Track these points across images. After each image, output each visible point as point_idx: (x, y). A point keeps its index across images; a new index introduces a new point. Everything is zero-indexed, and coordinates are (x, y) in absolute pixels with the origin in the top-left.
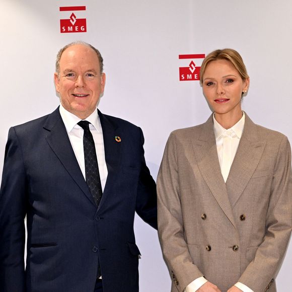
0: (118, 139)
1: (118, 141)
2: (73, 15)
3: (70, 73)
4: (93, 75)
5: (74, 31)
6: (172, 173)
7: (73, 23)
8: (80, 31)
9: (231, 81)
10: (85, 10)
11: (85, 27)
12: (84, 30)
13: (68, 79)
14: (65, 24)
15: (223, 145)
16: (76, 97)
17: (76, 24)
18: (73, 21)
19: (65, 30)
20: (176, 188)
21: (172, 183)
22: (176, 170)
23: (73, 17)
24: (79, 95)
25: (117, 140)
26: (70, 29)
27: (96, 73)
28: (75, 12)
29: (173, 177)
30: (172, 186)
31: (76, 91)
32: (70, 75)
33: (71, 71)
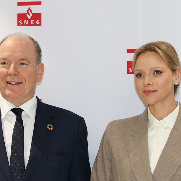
0: (50, 127)
1: (50, 129)
2: (29, 9)
3: (5, 61)
4: (26, 64)
5: (30, 24)
6: (105, 163)
7: (29, 17)
8: (35, 24)
9: (158, 72)
10: (41, 5)
11: (40, 21)
12: (39, 23)
13: (3, 67)
14: (22, 18)
15: (154, 136)
16: (9, 85)
17: (32, 18)
18: (29, 15)
19: (21, 23)
20: (109, 177)
21: (105, 172)
22: (110, 160)
23: (29, 12)
24: (12, 83)
25: (48, 128)
26: (26, 22)
27: (29, 62)
28: (32, 7)
29: (106, 167)
30: (105, 176)
31: (9, 79)
32: (4, 63)
33: (5, 60)
